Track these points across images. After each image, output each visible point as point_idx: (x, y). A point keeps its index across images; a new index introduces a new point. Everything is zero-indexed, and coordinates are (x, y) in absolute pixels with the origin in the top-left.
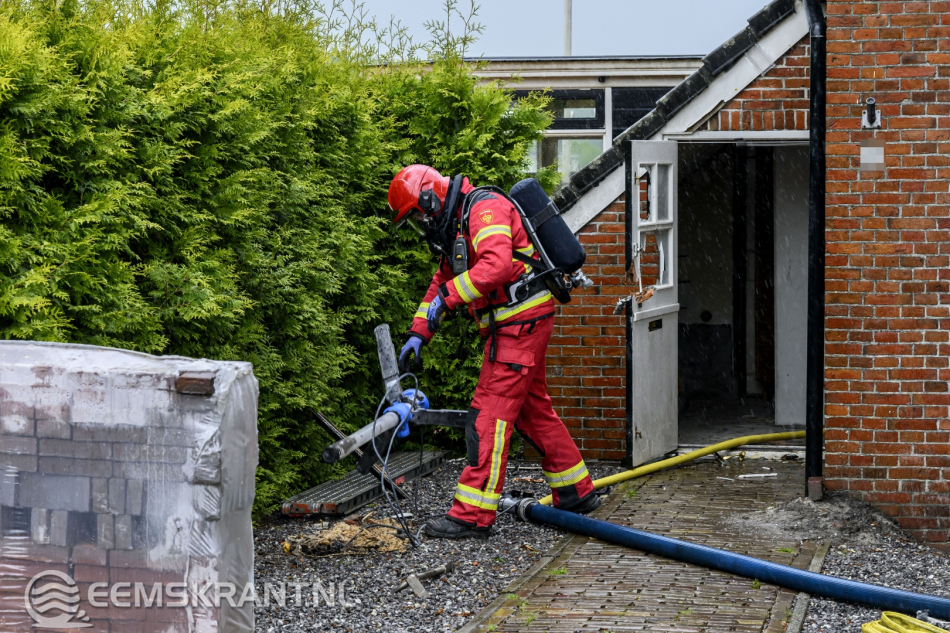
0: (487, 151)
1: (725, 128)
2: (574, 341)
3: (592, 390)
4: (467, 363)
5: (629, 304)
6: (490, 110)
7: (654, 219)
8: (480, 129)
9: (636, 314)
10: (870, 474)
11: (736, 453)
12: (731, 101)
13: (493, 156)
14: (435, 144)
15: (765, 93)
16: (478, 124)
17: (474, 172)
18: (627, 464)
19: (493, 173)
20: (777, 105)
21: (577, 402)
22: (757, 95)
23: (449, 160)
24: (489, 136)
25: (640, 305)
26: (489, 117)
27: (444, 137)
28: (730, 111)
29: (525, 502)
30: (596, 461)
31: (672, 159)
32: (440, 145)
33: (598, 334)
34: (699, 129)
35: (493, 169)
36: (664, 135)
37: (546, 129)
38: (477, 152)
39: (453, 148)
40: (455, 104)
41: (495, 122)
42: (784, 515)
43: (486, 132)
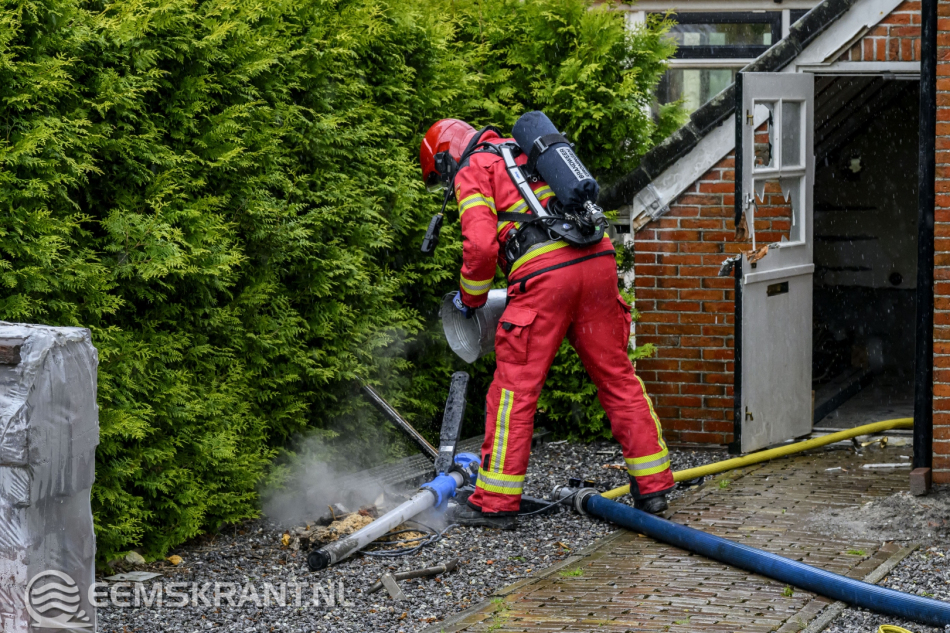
1: (869, 59)
2: (693, 306)
3: (714, 363)
5: (738, 264)
6: (600, 36)
7: (777, 164)
8: (587, 58)
9: (747, 276)
11: (878, 440)
13: (599, 90)
14: (538, 76)
15: (916, 17)
17: (580, 109)
18: (735, 449)
19: (599, 110)
21: (697, 378)
24: (596, 67)
25: (754, 266)
27: (548, 68)
30: (718, 446)
31: (806, 95)
32: (543, 77)
33: (721, 298)
34: (839, 59)
35: (599, 105)
36: (798, 67)
37: (669, 58)
38: (582, 86)
40: (561, 30)
41: (605, 50)
43: (591, 63)
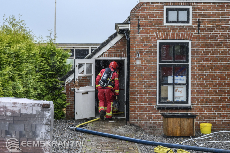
0: (59, 60)
1: (104, 57)
4: (55, 101)
6: (59, 53)
8: (58, 56)
10: (138, 120)
12: (105, 52)
13: (61, 61)
14: (49, 59)
15: (112, 51)
16: (58, 55)
17: (58, 64)
20: (114, 53)
22: (110, 51)
23: (52, 62)
24: (60, 58)
26: (59, 54)
27: (51, 58)
28: (105, 54)
29: (75, 128)
32: (50, 59)
34: (100, 57)
35: (61, 64)
36: (93, 58)
38: (58, 60)
39: (52, 60)
40: (53, 52)
41: (61, 55)
42: (124, 129)
43: (59, 57)
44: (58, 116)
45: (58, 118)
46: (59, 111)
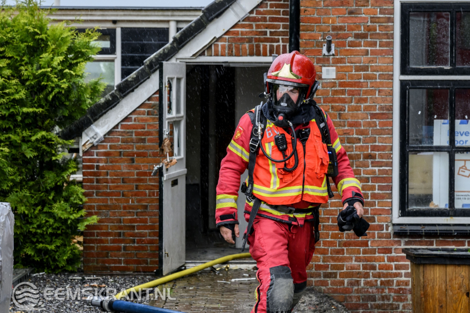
0: (60, 67)
1: (217, 55)
7: (174, 114)
8: (55, 53)
9: (165, 176)
10: (327, 275)
11: (225, 266)
12: (220, 37)
13: (65, 71)
14: (23, 63)
15: (242, 33)
16: (53, 50)
17: (52, 82)
18: (159, 274)
19: (64, 82)
20: (250, 40)
22: (237, 33)
23: (34, 75)
24: (61, 58)
25: (167, 170)
26: (59, 46)
27: (29, 59)
28: (220, 44)
29: (107, 299)
30: (132, 273)
31: (183, 75)
32: (26, 64)
33: (133, 189)
34: (200, 55)
38: (53, 68)
39: (35, 67)
44: (54, 260)
45: (57, 267)
46: (59, 244)
